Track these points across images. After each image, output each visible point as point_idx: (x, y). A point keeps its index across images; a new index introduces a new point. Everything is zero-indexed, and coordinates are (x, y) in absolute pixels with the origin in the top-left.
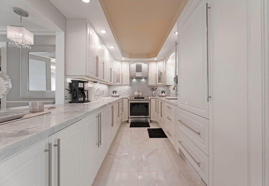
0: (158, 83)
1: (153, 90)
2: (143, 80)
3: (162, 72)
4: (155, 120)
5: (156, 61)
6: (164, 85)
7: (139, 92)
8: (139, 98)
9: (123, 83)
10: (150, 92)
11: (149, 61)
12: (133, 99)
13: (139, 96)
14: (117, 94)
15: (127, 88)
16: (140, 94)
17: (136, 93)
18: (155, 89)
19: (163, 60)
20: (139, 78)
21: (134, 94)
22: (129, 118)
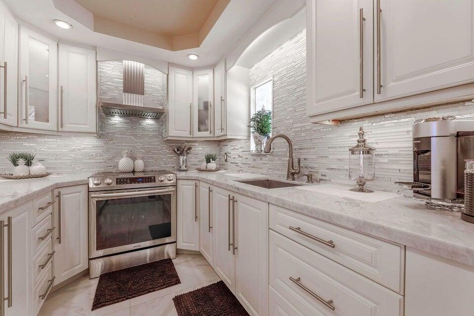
0: (197, 134)
1: (181, 154)
2: (149, 122)
3: (210, 100)
4: (193, 247)
5: (192, 69)
6: (216, 139)
7: (134, 159)
8: (133, 180)
9: (67, 127)
10: (171, 157)
11: (171, 64)
12: (109, 184)
13: (134, 172)
14: (36, 168)
15: (88, 144)
16: (140, 164)
17: (124, 163)
18: (186, 149)
19: (212, 67)
20: (133, 114)
21: (116, 166)
22: (90, 259)
